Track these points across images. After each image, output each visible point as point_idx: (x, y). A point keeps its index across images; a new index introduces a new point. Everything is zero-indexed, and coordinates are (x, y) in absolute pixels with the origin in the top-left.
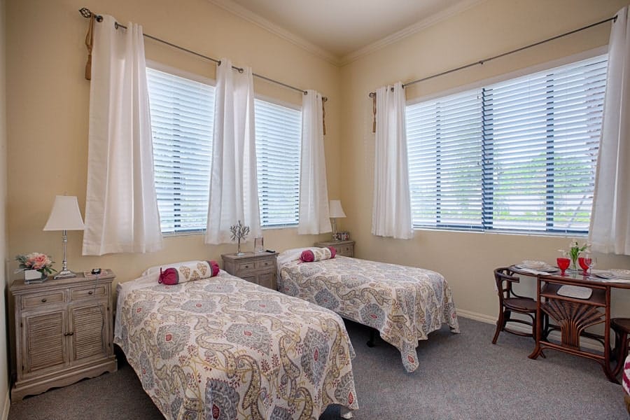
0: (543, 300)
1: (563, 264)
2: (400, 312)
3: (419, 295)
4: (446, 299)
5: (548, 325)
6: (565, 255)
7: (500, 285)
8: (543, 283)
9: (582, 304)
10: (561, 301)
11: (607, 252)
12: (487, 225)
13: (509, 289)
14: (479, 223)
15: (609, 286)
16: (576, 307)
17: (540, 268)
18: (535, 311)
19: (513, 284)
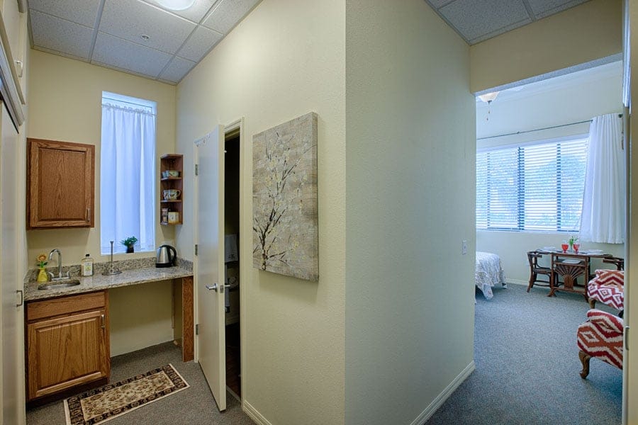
0: (555, 266)
1: (565, 247)
2: (482, 271)
3: (490, 263)
4: (501, 269)
5: (558, 282)
6: (566, 243)
7: (530, 261)
8: (555, 258)
9: (574, 266)
10: (564, 265)
11: (588, 241)
12: (521, 227)
13: (536, 263)
14: (516, 226)
15: (589, 257)
16: (571, 268)
17: (553, 250)
18: (550, 273)
19: (538, 259)
